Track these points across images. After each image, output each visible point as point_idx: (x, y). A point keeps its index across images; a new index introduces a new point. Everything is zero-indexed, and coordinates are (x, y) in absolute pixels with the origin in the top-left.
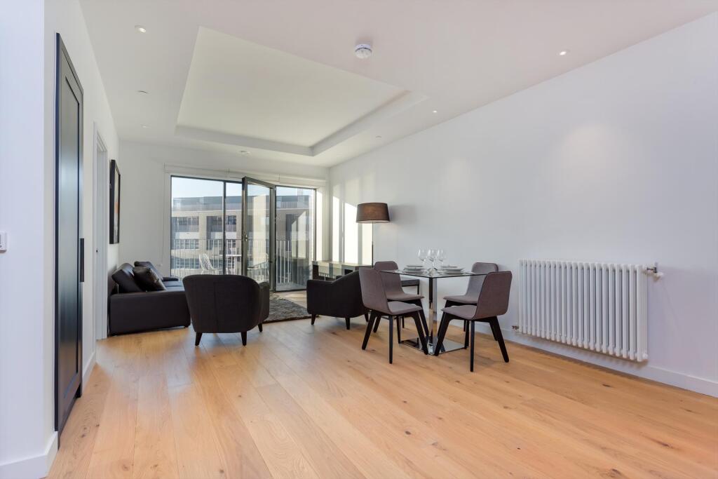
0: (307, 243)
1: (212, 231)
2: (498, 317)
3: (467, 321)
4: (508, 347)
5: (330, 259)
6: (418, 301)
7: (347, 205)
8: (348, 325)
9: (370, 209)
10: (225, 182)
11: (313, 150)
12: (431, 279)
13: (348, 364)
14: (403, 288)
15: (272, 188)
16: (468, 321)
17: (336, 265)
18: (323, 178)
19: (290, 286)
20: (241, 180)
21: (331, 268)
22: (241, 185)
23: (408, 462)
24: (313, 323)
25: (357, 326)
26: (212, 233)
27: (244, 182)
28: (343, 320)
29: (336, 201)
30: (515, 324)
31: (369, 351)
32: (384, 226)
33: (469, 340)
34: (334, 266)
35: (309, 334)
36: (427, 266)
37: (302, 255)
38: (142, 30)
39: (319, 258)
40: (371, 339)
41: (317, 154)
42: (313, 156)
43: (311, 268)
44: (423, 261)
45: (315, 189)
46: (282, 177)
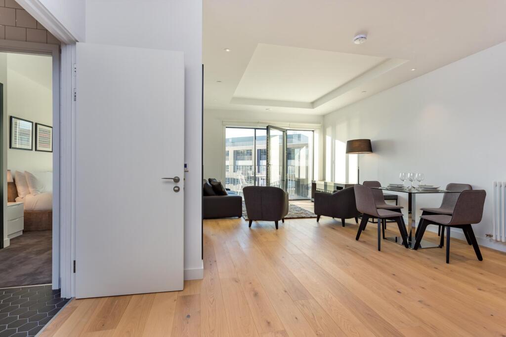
0: (307, 168)
1: (237, 160)
2: (473, 225)
3: (442, 226)
4: (482, 251)
5: (324, 179)
6: (398, 210)
7: (337, 142)
8: (344, 224)
9: (357, 144)
10: (255, 129)
11: (313, 104)
12: (410, 194)
13: (348, 248)
14: (386, 201)
15: (284, 131)
16: (444, 226)
17: (329, 183)
18: (320, 123)
19: (296, 197)
20: (266, 128)
21: (326, 185)
22: (266, 131)
23: (401, 307)
24: (318, 221)
25: (350, 225)
26: (237, 161)
27: (268, 129)
28: (340, 220)
29: (329, 139)
30: (489, 233)
31: (361, 242)
33: (444, 242)
34: (328, 184)
35: (317, 227)
36: (407, 185)
37: (303, 176)
38: (228, 50)
39: (316, 179)
40: (362, 235)
41: (315, 107)
42: (313, 108)
43: (310, 185)
44: (403, 181)
45: (313, 131)
46: (291, 124)
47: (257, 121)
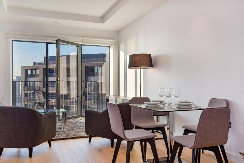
8: (112, 145)
10: (47, 43)
11: (103, 19)
15: (79, 46)
20: (55, 42)
21: (116, 101)
24: (90, 141)
27: (57, 43)
32: (150, 71)
41: (105, 22)
42: (103, 22)
44: (162, 97)
45: (109, 47)
46: (84, 39)
47: (47, 35)
